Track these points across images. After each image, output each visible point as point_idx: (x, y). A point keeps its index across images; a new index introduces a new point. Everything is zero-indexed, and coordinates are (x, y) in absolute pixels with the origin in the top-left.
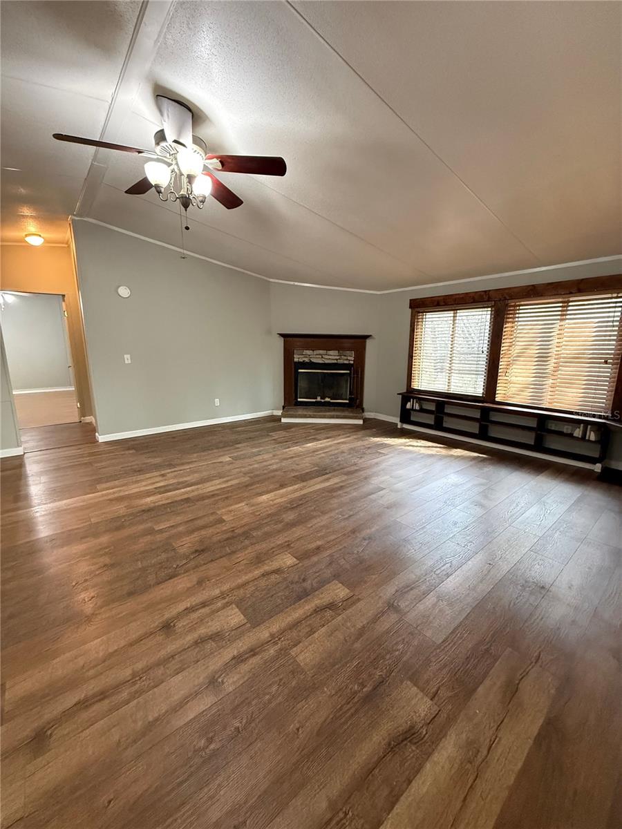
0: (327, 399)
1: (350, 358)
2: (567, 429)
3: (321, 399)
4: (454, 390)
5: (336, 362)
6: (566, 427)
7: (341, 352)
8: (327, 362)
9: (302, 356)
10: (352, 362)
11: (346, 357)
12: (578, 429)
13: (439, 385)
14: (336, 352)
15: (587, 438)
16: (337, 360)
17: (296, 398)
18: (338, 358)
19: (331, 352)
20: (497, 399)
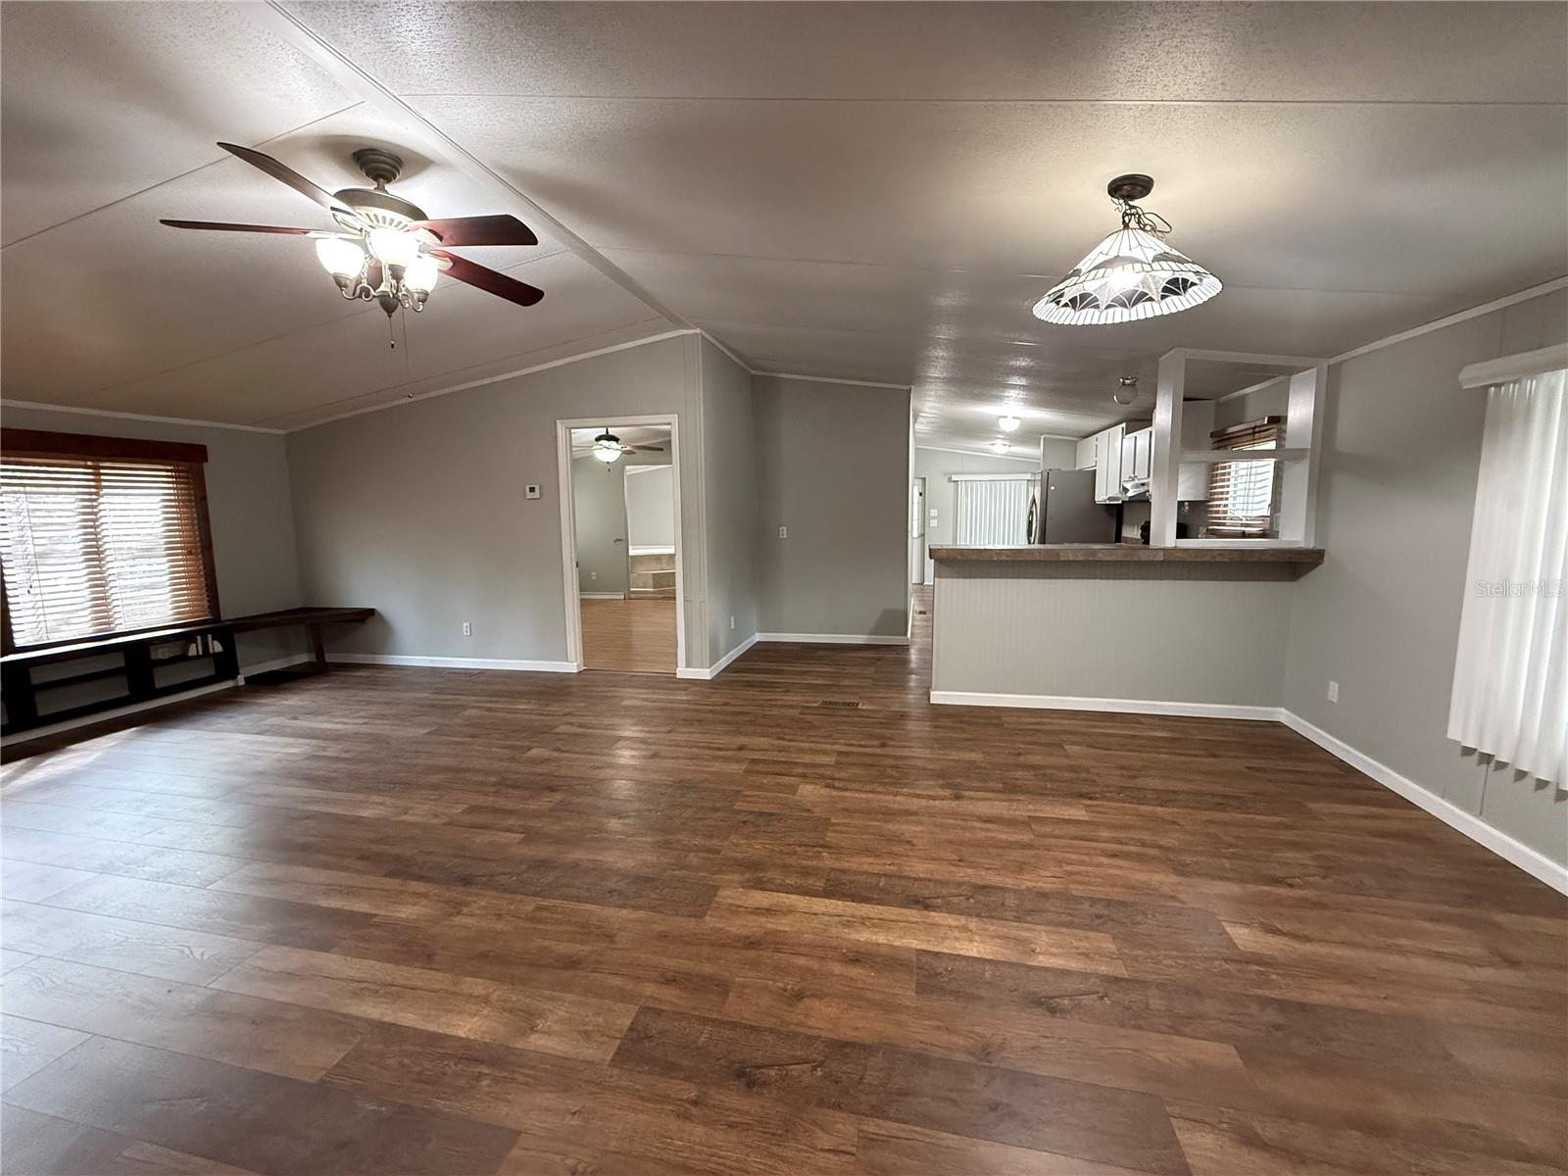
2: (163, 654)
6: (160, 651)
12: (194, 645)
15: (211, 651)
20: (19, 642)
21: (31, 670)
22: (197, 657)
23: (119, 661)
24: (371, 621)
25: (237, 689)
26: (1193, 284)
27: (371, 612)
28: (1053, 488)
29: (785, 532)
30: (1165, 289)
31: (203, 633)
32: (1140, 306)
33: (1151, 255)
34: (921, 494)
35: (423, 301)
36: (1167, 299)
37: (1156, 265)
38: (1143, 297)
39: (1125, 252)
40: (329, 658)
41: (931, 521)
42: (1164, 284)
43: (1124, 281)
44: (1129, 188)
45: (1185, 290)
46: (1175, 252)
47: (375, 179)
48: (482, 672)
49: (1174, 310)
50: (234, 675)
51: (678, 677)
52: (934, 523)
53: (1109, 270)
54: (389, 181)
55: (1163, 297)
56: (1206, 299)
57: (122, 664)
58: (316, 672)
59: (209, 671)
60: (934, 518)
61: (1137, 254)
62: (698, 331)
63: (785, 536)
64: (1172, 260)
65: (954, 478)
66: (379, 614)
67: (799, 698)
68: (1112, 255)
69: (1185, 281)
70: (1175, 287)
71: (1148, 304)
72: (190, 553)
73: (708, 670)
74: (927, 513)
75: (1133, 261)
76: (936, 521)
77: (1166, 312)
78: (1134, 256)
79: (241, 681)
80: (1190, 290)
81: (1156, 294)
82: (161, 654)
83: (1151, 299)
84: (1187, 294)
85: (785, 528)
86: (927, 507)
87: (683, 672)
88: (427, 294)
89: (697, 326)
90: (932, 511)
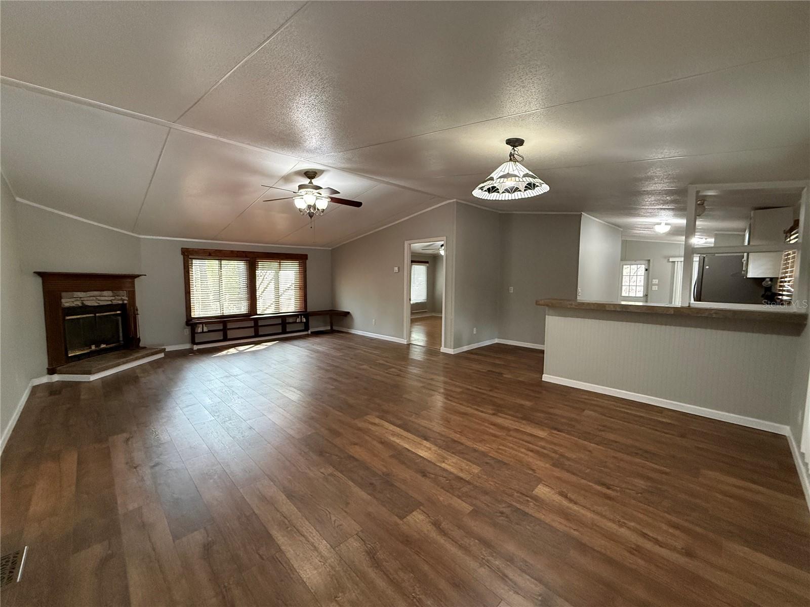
0: (103, 346)
1: (122, 298)
3: (96, 347)
4: (227, 312)
5: (110, 303)
7: (115, 292)
8: (102, 303)
9: (73, 300)
10: (126, 302)
11: (120, 298)
12: (298, 319)
13: (213, 311)
14: (110, 293)
15: (303, 321)
16: (111, 301)
17: (67, 354)
18: (113, 298)
19: (105, 293)
20: (258, 313)
21: (259, 321)
22: (299, 323)
23: (279, 321)
24: (349, 316)
25: (308, 334)
26: (537, 186)
27: (348, 313)
28: (707, 267)
29: (512, 290)
30: (526, 187)
31: (301, 315)
32: (516, 193)
33: (522, 174)
34: (646, 270)
35: (323, 212)
36: (527, 191)
37: (524, 178)
38: (517, 190)
39: (511, 172)
40: (335, 328)
41: (653, 287)
42: (526, 185)
43: (510, 183)
44: (515, 143)
45: (534, 189)
46: (531, 173)
47: (309, 178)
48: (376, 339)
49: (530, 196)
50: (307, 331)
51: (441, 351)
52: (655, 288)
53: (506, 179)
54: (313, 178)
55: (525, 190)
56: (543, 193)
57: (280, 322)
58: (331, 332)
59: (302, 327)
60: (655, 285)
61: (516, 173)
62: (455, 200)
63: (512, 292)
64: (530, 177)
65: (671, 260)
66: (351, 315)
67: (480, 367)
68: (506, 172)
69: (534, 185)
70: (530, 186)
71: (519, 192)
72: (300, 289)
73: (453, 350)
74: (650, 281)
75: (516, 176)
76: (657, 287)
77: (527, 197)
78: (515, 174)
79: (309, 332)
80: (536, 188)
81: (522, 188)
82: (291, 320)
83: (520, 191)
84: (535, 190)
85: (512, 288)
86: (650, 278)
87: (443, 349)
88: (324, 210)
89: (454, 198)
90: (654, 280)
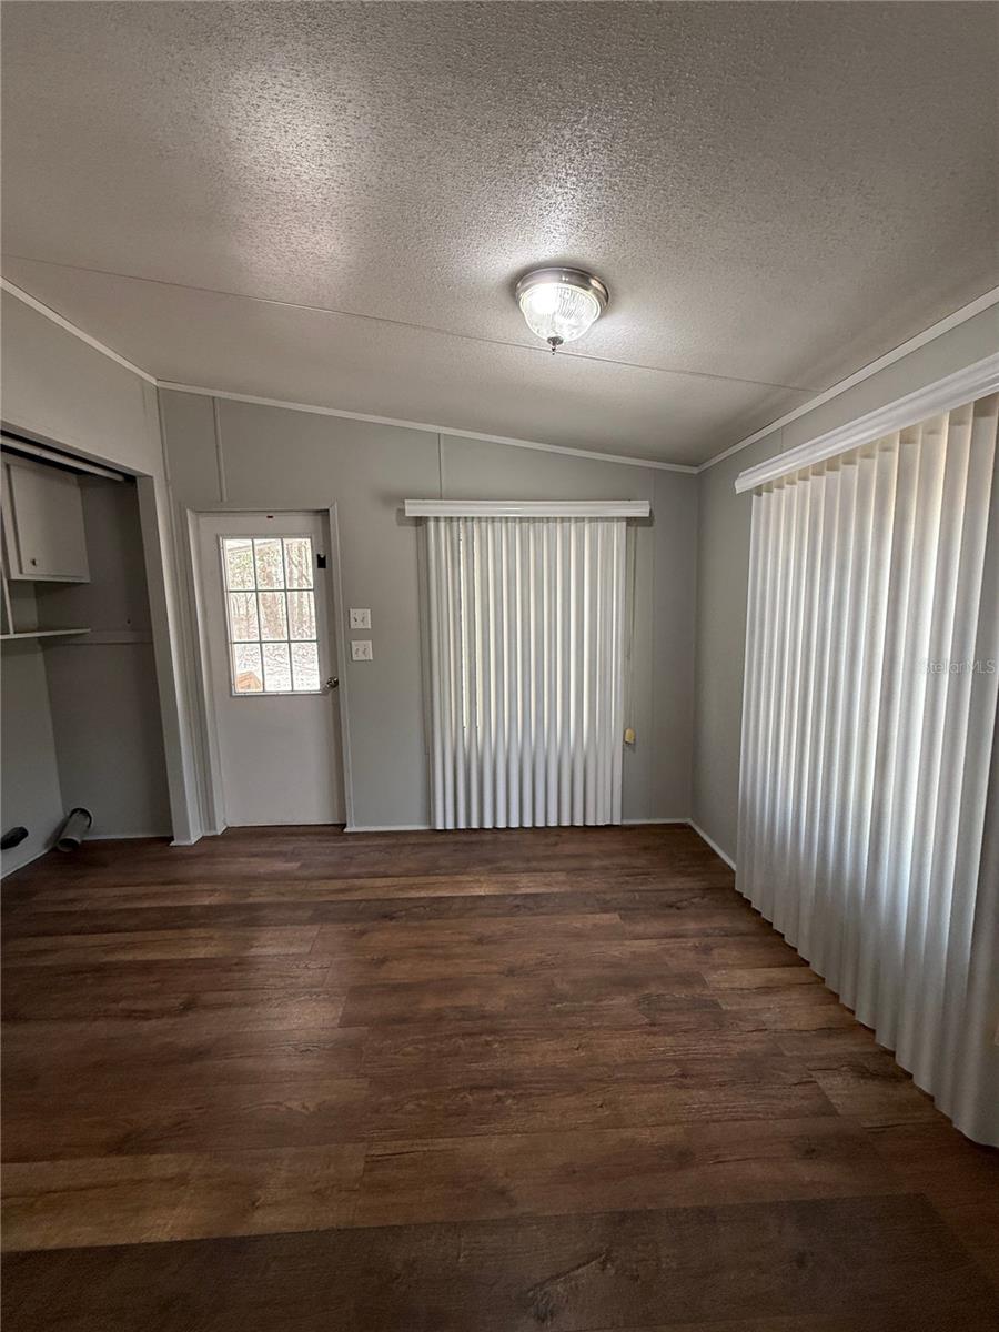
41: (355, 645)
52: (363, 650)
60: (362, 635)
74: (339, 616)
76: (368, 644)
86: (338, 600)
90: (355, 613)
